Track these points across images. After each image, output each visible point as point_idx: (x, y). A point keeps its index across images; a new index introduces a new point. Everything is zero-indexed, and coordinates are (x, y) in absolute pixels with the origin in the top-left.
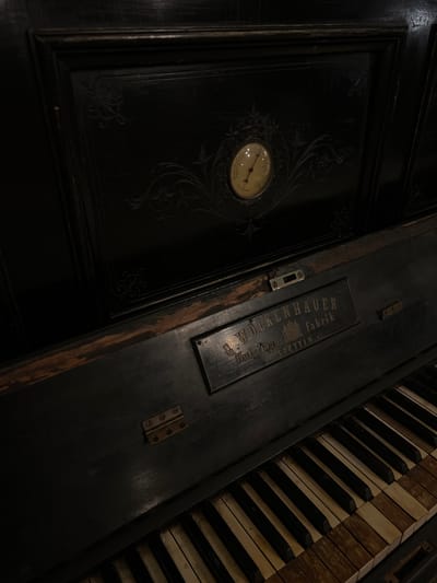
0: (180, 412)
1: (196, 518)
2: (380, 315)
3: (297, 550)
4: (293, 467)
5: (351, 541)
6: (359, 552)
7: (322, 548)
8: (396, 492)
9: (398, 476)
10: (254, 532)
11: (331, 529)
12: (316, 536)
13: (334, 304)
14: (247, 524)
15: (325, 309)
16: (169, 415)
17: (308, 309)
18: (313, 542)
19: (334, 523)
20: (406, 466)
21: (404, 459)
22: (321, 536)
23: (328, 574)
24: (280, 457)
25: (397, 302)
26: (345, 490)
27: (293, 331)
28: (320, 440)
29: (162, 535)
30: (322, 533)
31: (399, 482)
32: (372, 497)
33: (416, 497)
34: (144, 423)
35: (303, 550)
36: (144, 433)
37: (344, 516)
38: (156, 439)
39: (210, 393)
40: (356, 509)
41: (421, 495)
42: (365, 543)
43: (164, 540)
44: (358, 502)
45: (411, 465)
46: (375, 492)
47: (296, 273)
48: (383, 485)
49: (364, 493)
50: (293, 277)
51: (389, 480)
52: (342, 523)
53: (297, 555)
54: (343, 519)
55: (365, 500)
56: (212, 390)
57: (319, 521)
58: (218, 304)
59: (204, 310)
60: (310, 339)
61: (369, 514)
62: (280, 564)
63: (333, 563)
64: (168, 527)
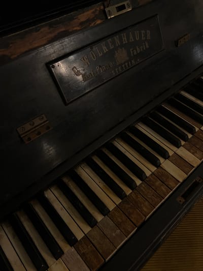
0: (45, 119)
1: (65, 180)
2: (176, 43)
3: (128, 191)
4: (122, 143)
5: (158, 183)
6: (164, 188)
7: (142, 188)
8: (182, 152)
9: (183, 143)
10: (102, 184)
11: (147, 177)
12: (138, 182)
13: (148, 35)
14: (97, 179)
15: (143, 39)
16: (37, 122)
17: (132, 39)
18: (137, 186)
19: (148, 173)
20: (188, 137)
21: (187, 133)
22: (141, 182)
23: (147, 203)
24: (114, 139)
25: (186, 35)
26: (153, 154)
27: (122, 56)
28: (137, 126)
29: (45, 192)
30: (141, 180)
31: (183, 146)
32: (169, 156)
33: (193, 154)
34: (18, 129)
35: (131, 191)
36: (20, 136)
37: (154, 169)
38: (29, 139)
39: (66, 104)
40: (161, 164)
41: (196, 152)
42: (166, 183)
43: (46, 196)
44: (162, 160)
45: (190, 136)
46: (171, 153)
47: (125, 3)
48: (175, 149)
49: (165, 155)
50: (123, 7)
51: (178, 145)
52: (153, 173)
53: (128, 194)
54: (153, 171)
55: (165, 159)
56: (67, 102)
57: (140, 174)
58: (63, 29)
59: (52, 35)
60: (133, 61)
61: (168, 166)
62: (118, 201)
63: (149, 197)
64: (48, 187)
